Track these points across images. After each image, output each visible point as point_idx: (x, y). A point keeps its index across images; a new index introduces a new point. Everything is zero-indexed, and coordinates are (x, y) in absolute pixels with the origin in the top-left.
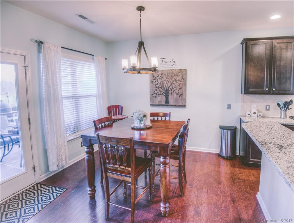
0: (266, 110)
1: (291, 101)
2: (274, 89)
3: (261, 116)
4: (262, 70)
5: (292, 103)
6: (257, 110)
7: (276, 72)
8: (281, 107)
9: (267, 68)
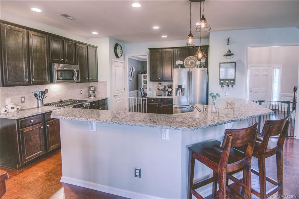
0: (22, 102)
1: (47, 90)
2: (33, 80)
3: (19, 110)
4: (20, 59)
5: (47, 92)
6: (14, 104)
7: (34, 63)
8: (38, 97)
9: (25, 58)
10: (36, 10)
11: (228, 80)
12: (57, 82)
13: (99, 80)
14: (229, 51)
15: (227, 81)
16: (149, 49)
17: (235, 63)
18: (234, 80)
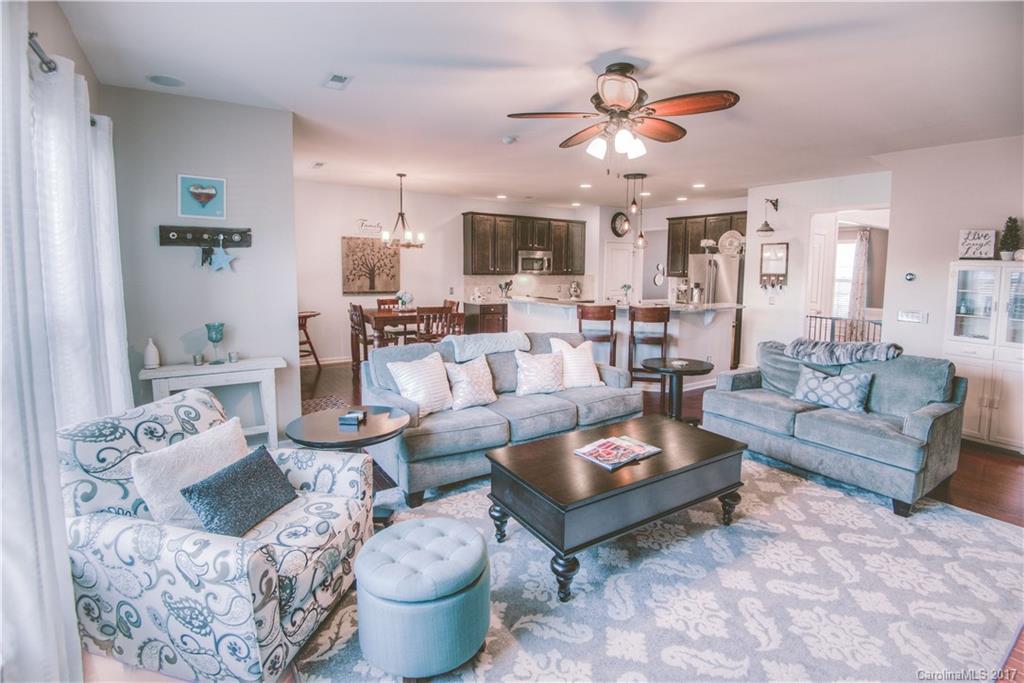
1: (511, 282)
2: (498, 269)
8: (501, 288)
9: (491, 247)
10: (502, 197)
11: (774, 275)
12: (522, 273)
13: (586, 273)
14: (766, 224)
15: (773, 278)
16: (668, 219)
17: (787, 244)
18: (785, 276)
